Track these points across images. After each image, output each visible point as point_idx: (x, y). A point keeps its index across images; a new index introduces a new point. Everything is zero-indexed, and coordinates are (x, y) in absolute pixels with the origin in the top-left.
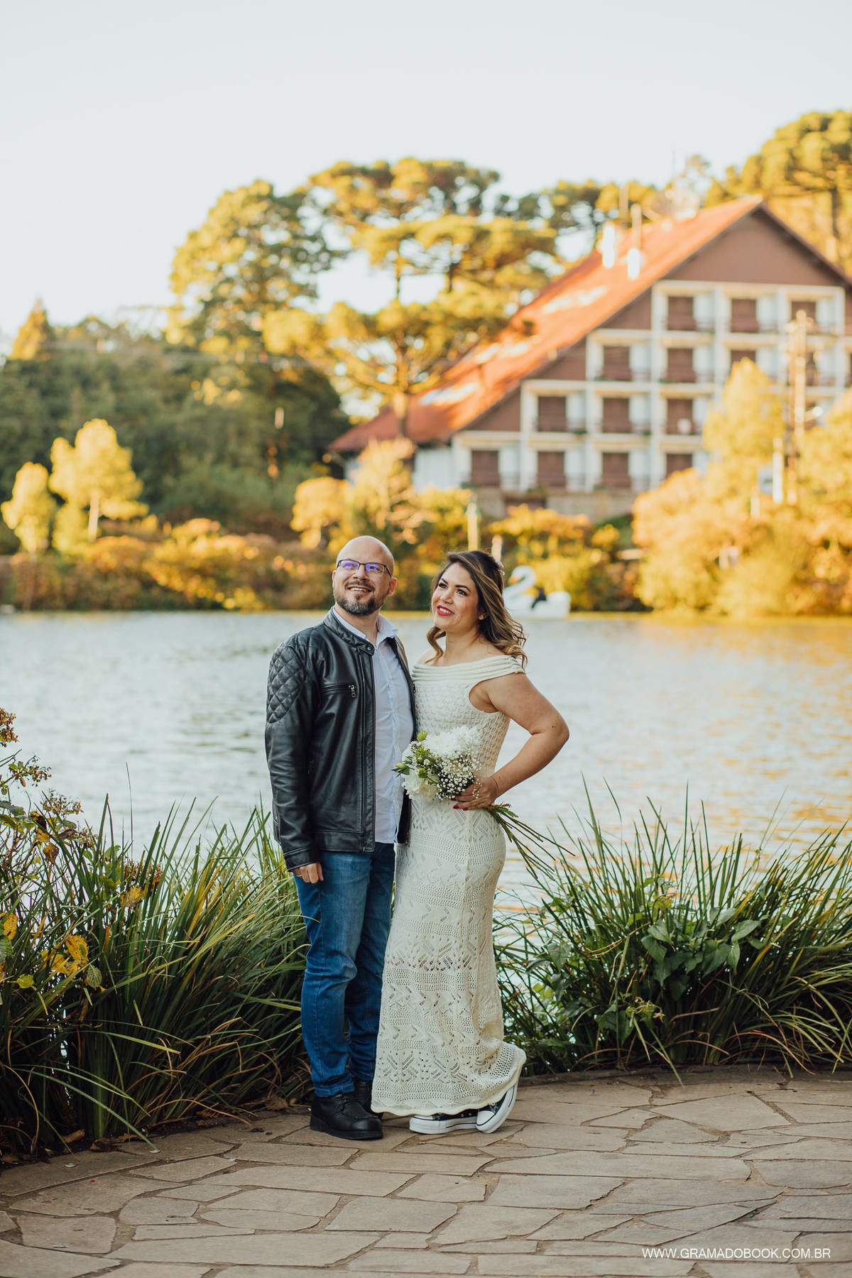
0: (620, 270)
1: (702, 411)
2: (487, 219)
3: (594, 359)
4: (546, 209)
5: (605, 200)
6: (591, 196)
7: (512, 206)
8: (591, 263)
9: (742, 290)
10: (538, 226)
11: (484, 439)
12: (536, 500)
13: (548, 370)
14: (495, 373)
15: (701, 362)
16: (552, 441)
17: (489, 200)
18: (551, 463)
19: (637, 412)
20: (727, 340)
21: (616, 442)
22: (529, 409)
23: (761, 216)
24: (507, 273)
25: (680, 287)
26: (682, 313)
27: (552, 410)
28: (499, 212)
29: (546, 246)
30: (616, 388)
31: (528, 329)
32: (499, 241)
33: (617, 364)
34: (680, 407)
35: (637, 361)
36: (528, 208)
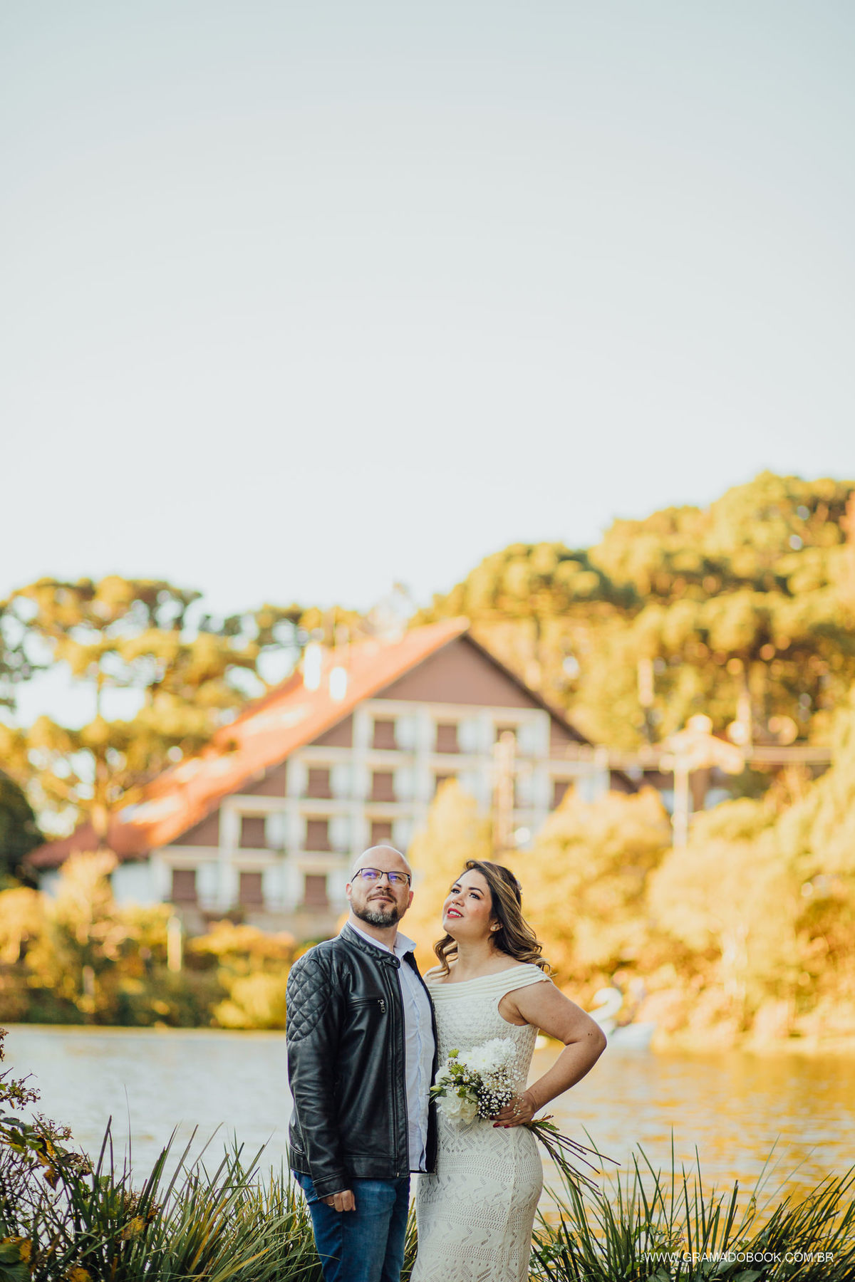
0: (323, 692)
1: (402, 833)
2: (190, 636)
3: (297, 778)
4: (250, 629)
5: (308, 621)
6: (295, 617)
7: (217, 625)
8: (294, 683)
9: (447, 712)
10: (242, 644)
11: (187, 857)
12: (236, 918)
13: (253, 787)
14: (199, 790)
15: (402, 784)
16: (253, 860)
17: (193, 616)
18: (251, 882)
19: (338, 833)
20: (429, 762)
21: (316, 862)
22: (230, 827)
23: (466, 642)
24: (210, 691)
25: (386, 709)
26: (385, 733)
27: (253, 829)
28: (204, 627)
29: (249, 664)
30: (318, 808)
31: (231, 747)
32: (203, 657)
33: (319, 784)
34: (381, 829)
35: (339, 781)
36: (232, 627)
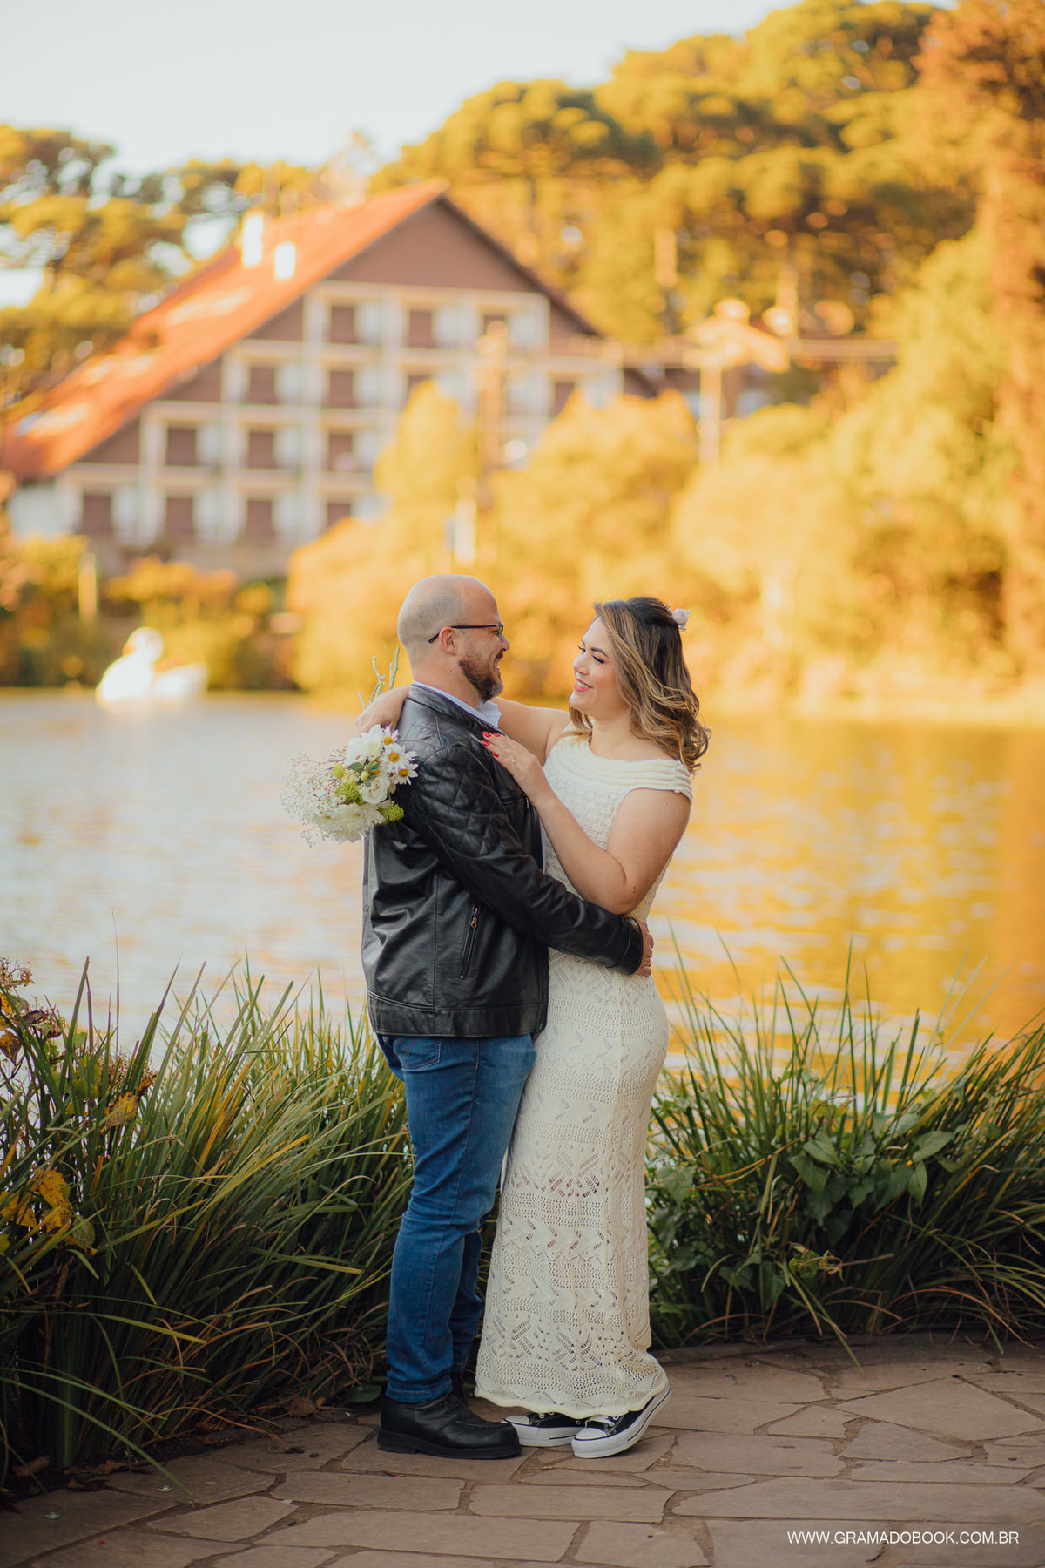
0: (266, 269)
1: (366, 447)
2: (98, 202)
3: (235, 379)
4: (174, 191)
5: (245, 182)
6: (229, 177)
7: (131, 187)
8: (226, 262)
9: (421, 297)
10: (162, 212)
11: (100, 477)
12: (163, 552)
13: (180, 391)
14: (113, 395)
15: (367, 385)
16: (183, 480)
17: (102, 177)
18: (180, 510)
19: (287, 446)
20: (398, 360)
21: (261, 483)
22: (153, 440)
23: (443, 207)
24: (123, 271)
25: (345, 292)
26: (343, 322)
27: (182, 443)
28: (116, 191)
29: (172, 236)
30: (261, 416)
31: (152, 340)
32: (115, 230)
33: (263, 386)
34: (340, 441)
35: (288, 383)
36: (151, 191)
